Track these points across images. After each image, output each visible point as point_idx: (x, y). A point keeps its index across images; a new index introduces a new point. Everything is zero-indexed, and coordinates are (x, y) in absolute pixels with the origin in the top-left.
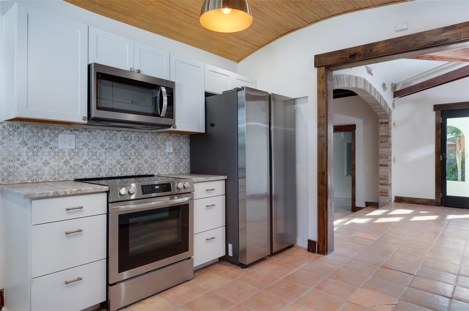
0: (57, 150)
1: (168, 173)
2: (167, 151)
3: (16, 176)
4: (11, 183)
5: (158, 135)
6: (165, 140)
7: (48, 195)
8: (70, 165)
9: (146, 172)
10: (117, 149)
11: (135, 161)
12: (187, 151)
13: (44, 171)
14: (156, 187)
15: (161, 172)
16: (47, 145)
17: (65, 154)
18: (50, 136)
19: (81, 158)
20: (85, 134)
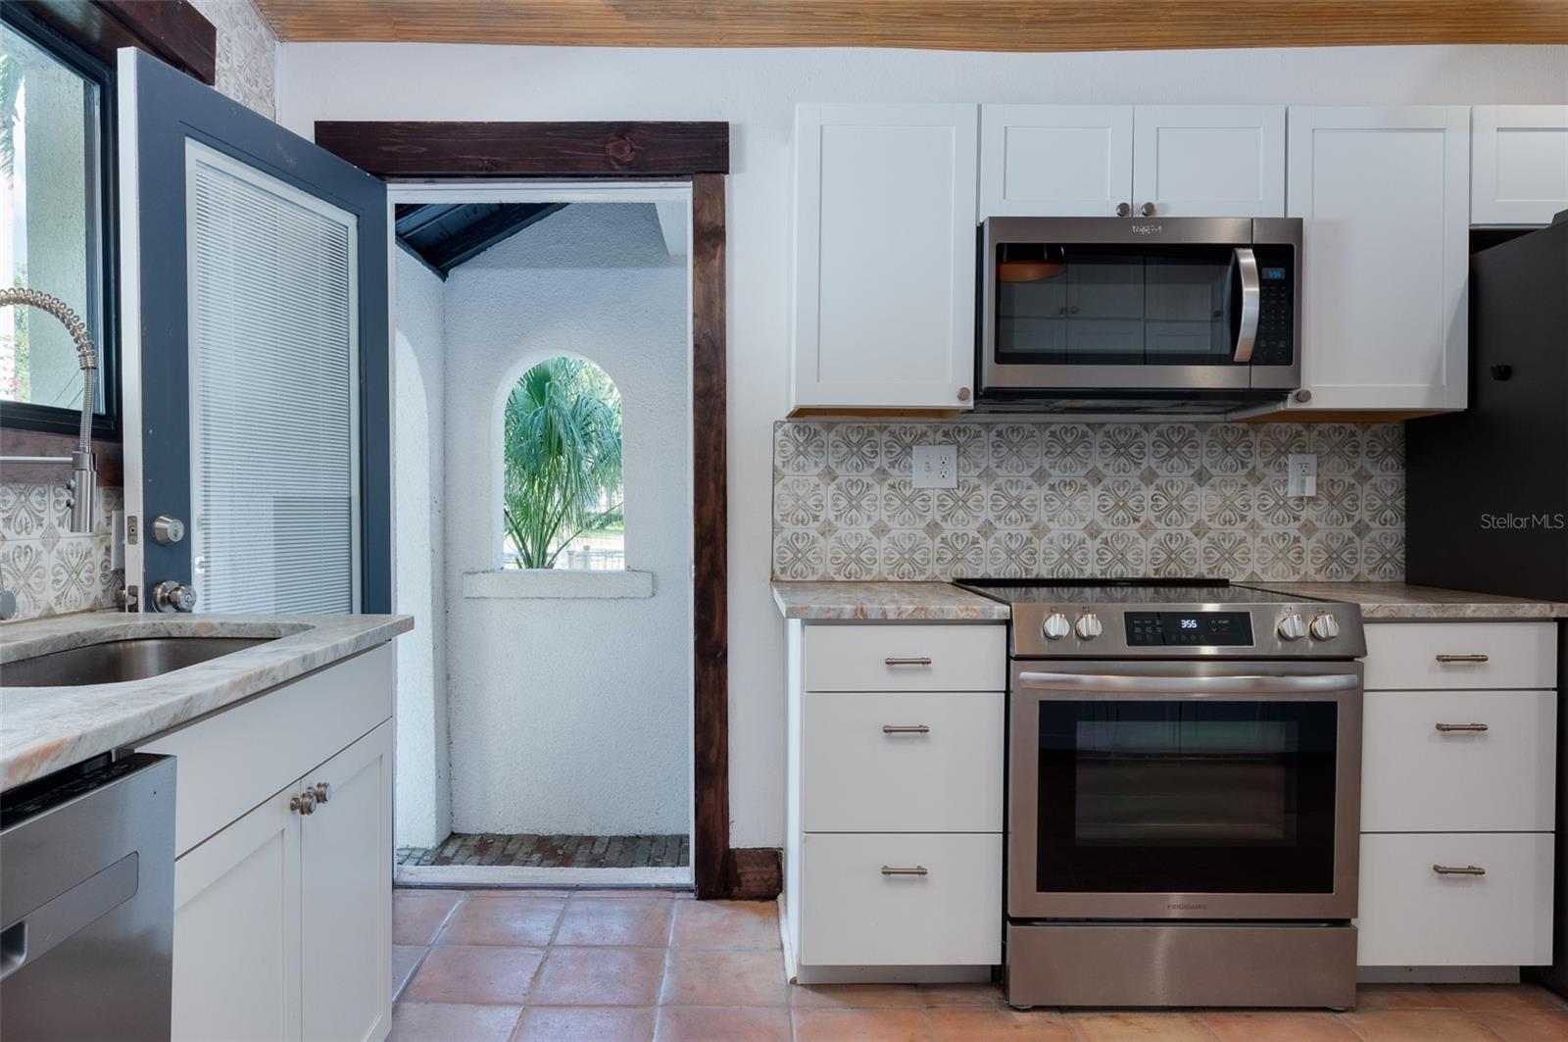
0: (907, 493)
1: (1296, 578)
2: (1293, 490)
3: (810, 561)
4: (799, 579)
5: (1251, 433)
6: (1283, 449)
7: (839, 615)
8: (943, 535)
9: (1199, 570)
10: (1089, 487)
11: (1156, 529)
12: (1390, 492)
13: (876, 551)
14: (1185, 624)
15: (1264, 571)
16: (884, 477)
17: (930, 503)
18: (891, 452)
19: (973, 517)
20: (986, 442)
